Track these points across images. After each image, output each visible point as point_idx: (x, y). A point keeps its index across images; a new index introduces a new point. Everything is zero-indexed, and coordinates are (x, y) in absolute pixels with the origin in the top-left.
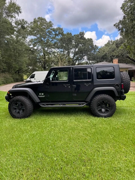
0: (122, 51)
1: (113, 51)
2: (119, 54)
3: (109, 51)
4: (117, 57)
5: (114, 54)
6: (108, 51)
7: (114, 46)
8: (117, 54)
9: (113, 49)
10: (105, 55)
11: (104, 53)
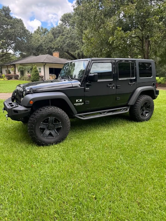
0: (61, 43)
1: (50, 42)
2: (59, 47)
3: (46, 41)
4: (57, 50)
5: (53, 46)
6: (44, 41)
7: (50, 35)
8: (56, 46)
9: (50, 39)
10: (41, 46)
11: (39, 42)
